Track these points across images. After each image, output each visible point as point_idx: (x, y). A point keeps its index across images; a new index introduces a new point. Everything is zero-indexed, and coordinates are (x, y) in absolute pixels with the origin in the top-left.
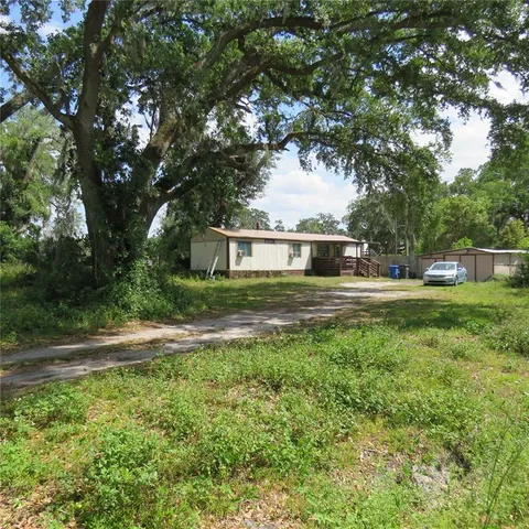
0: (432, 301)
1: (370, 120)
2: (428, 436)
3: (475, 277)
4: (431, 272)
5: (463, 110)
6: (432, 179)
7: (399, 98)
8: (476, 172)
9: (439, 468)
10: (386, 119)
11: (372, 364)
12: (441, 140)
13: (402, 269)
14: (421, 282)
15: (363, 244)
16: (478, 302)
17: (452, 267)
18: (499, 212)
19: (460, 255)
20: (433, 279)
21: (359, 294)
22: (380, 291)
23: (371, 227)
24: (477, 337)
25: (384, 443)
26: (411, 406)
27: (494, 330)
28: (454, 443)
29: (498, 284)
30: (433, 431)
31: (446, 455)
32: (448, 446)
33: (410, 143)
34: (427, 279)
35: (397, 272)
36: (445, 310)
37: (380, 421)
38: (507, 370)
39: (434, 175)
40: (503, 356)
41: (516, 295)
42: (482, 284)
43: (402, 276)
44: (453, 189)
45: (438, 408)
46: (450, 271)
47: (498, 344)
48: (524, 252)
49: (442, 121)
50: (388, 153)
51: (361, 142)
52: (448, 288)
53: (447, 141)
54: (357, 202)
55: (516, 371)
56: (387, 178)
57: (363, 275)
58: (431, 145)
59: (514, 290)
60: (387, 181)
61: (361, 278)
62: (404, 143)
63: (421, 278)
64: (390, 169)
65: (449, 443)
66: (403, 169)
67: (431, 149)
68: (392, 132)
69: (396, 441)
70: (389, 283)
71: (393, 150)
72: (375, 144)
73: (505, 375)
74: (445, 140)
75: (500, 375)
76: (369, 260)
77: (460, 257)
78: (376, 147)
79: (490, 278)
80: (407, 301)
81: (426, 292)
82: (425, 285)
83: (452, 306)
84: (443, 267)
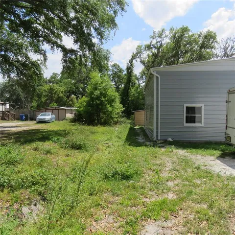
0: (39, 130)
1: (8, 43)
2: (30, 192)
3: (58, 119)
4: (40, 117)
5: (52, 47)
6: (39, 76)
7: (23, 35)
8: (59, 75)
9: (35, 205)
10: (16, 44)
11: (3, 163)
12: (42, 58)
13: (26, 116)
14: (35, 122)
15: (6, 104)
16: (59, 129)
17: (49, 115)
18: (68, 92)
19: (53, 110)
20: (41, 120)
21: (3, 129)
22: (15, 127)
23: (11, 96)
24: (57, 144)
25: (8, 201)
26: (22, 180)
27: (63, 140)
28: (42, 192)
29: (67, 121)
30: (33, 189)
31: (39, 198)
32: (40, 194)
33: (28, 58)
34: (38, 120)
35: (24, 117)
36: (44, 134)
37: (6, 191)
38: (67, 156)
39: (40, 74)
40: (66, 150)
41: (73, 125)
42: (61, 122)
43: (26, 119)
44: (50, 81)
45: (36, 178)
46: (48, 116)
47: (64, 146)
48: (76, 108)
49: (43, 50)
50: (18, 61)
51: (3, 53)
52: (47, 124)
53: (45, 59)
54: (3, 83)
55: (70, 156)
56: (18, 73)
57: (6, 120)
58: (39, 60)
59: (73, 124)
60: (18, 74)
61: (5, 121)
62: (26, 57)
63: (35, 120)
64: (19, 69)
65: (40, 192)
66: (25, 70)
67: (39, 62)
68: (20, 51)
69: (14, 198)
70: (20, 123)
71: (20, 59)
72: (11, 55)
73: (66, 158)
74: (44, 59)
75: (64, 158)
76: (9, 112)
77: (52, 111)
78: (11, 57)
79: (64, 119)
80: (27, 131)
81: (37, 126)
82: (37, 123)
83: (48, 132)
84: (45, 115)
